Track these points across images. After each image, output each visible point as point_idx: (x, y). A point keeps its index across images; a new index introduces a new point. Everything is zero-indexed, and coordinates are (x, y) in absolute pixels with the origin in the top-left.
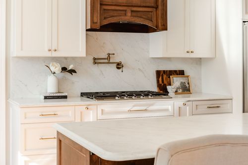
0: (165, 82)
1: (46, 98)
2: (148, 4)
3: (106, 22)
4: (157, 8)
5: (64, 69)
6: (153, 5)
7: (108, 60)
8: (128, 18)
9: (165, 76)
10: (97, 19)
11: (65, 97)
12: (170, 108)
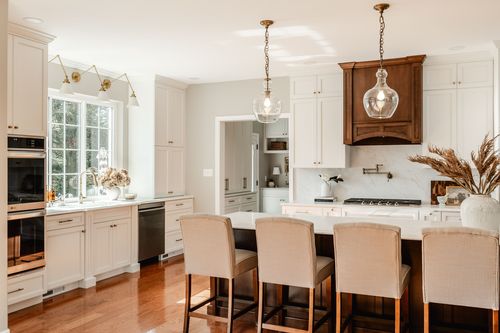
0: (440, 193)
1: (316, 200)
2: (402, 119)
3: (357, 139)
4: (410, 121)
5: (335, 178)
6: (406, 119)
7: (377, 170)
8: (381, 133)
9: (440, 187)
10: (349, 137)
11: (331, 201)
12: (414, 215)
